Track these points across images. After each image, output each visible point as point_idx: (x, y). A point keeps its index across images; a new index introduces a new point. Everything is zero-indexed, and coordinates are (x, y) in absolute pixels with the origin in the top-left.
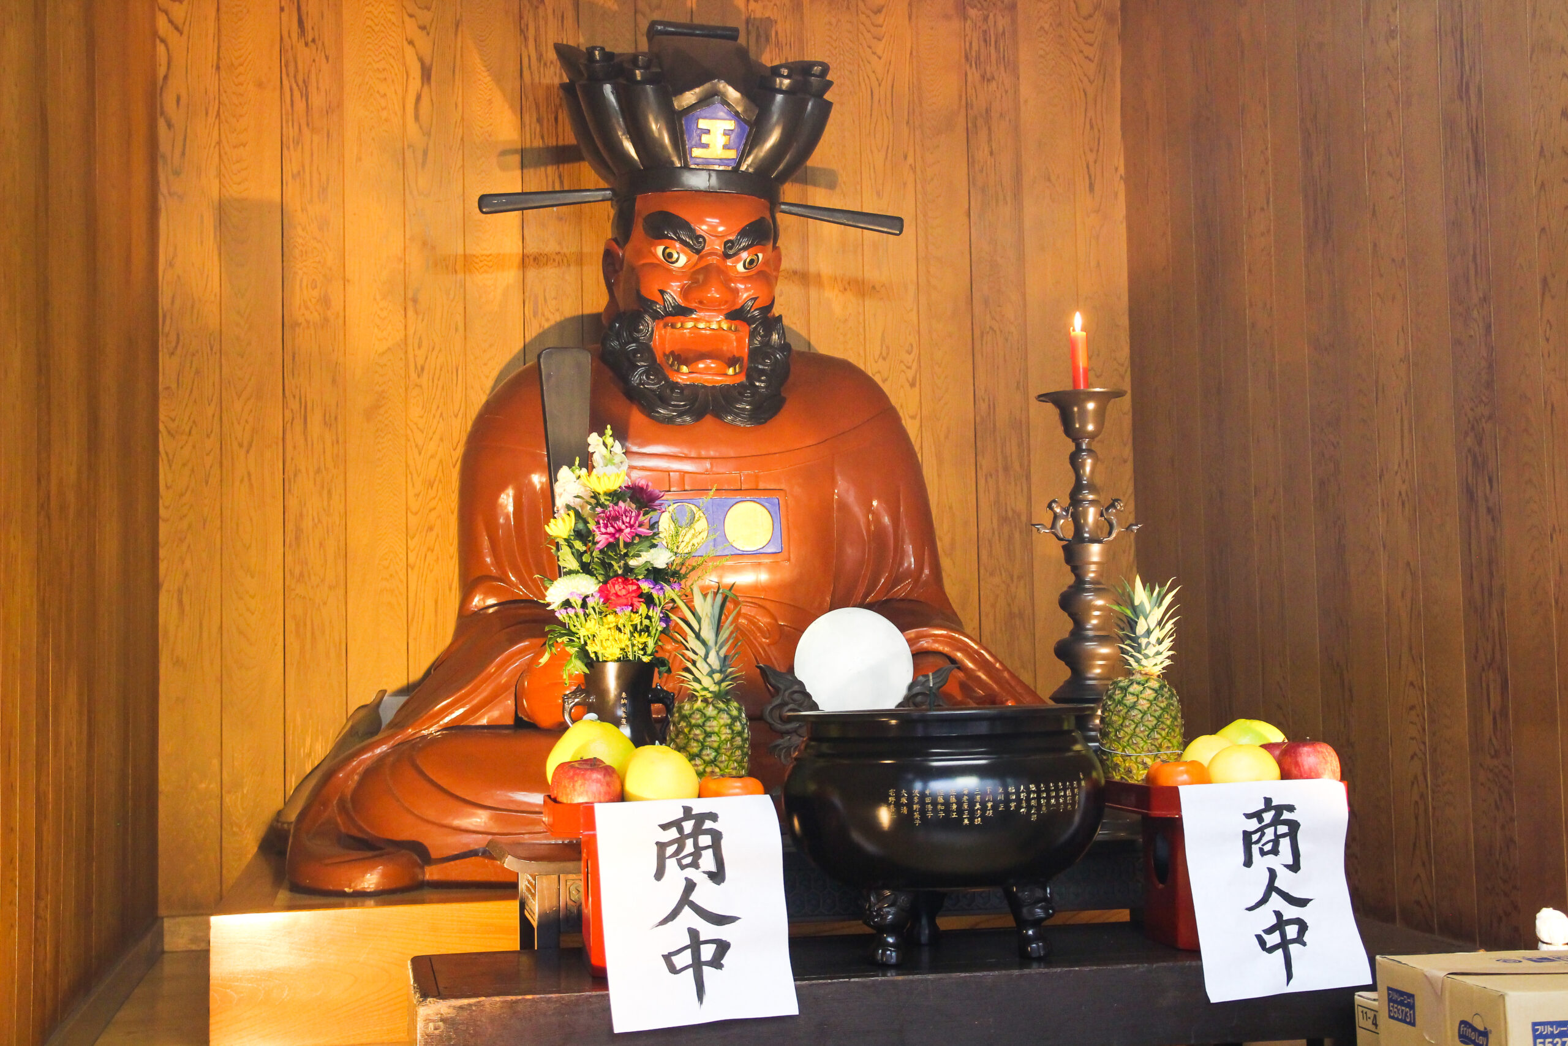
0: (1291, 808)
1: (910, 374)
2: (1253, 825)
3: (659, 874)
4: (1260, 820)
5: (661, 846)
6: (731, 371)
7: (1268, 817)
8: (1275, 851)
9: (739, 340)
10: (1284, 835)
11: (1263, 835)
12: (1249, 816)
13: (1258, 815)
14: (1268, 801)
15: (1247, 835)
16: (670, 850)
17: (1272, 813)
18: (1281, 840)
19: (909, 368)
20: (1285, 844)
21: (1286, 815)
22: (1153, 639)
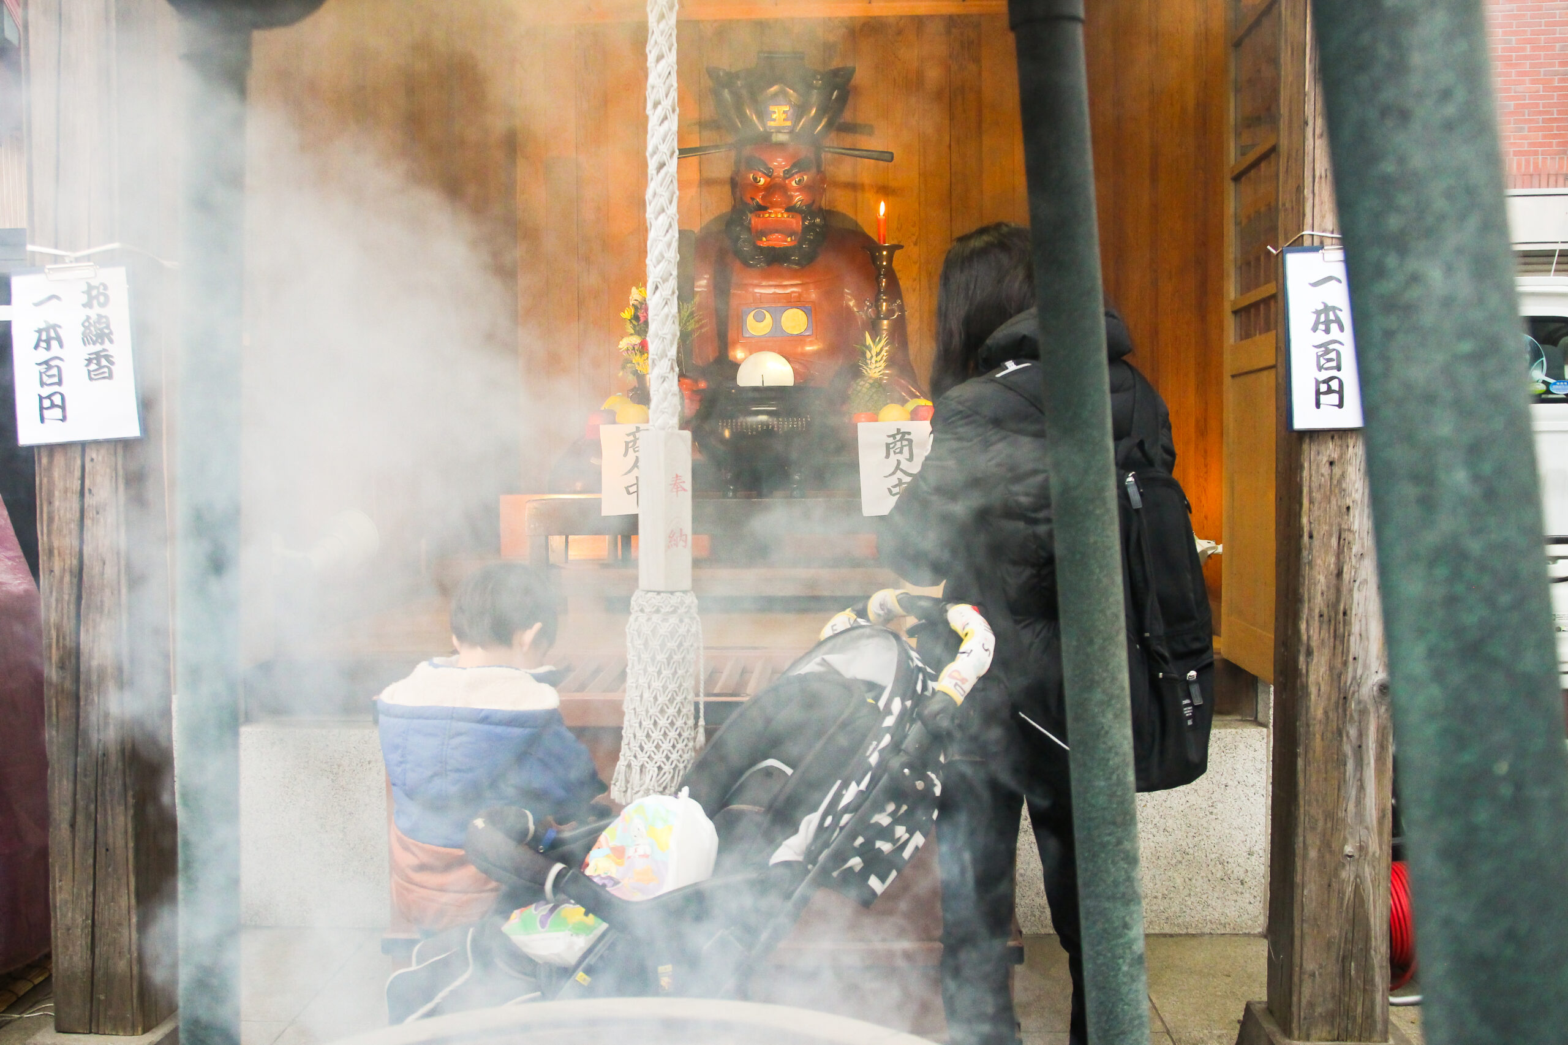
0: (909, 433)
1: (914, 238)
2: (891, 440)
3: (626, 454)
4: (895, 438)
5: (627, 443)
6: (789, 239)
7: (898, 437)
8: (901, 452)
9: (797, 223)
10: (905, 446)
11: (895, 445)
12: (889, 436)
13: (894, 436)
14: (898, 430)
15: (888, 445)
16: (630, 445)
17: (900, 435)
18: (904, 448)
19: (914, 235)
20: (906, 450)
21: (907, 437)
22: (873, 361)
